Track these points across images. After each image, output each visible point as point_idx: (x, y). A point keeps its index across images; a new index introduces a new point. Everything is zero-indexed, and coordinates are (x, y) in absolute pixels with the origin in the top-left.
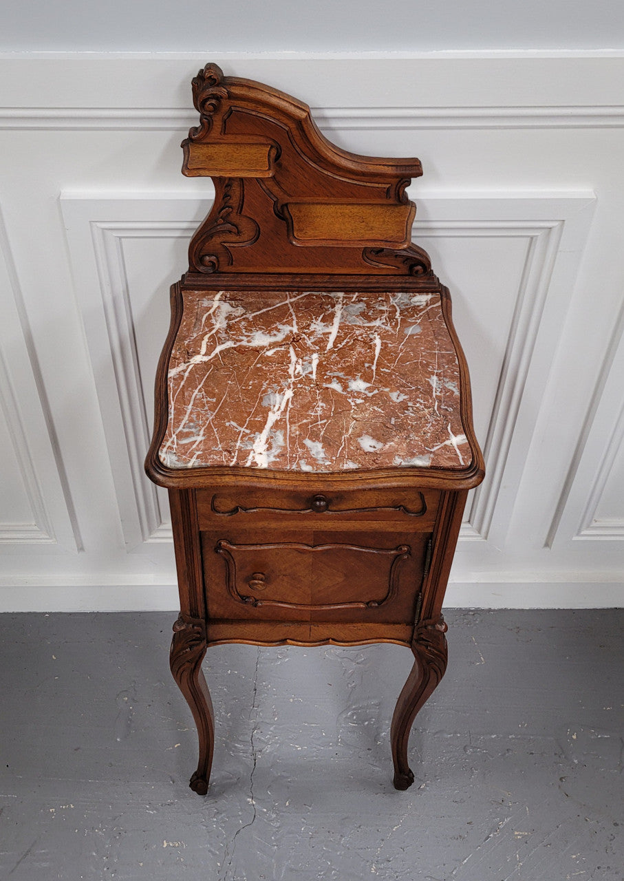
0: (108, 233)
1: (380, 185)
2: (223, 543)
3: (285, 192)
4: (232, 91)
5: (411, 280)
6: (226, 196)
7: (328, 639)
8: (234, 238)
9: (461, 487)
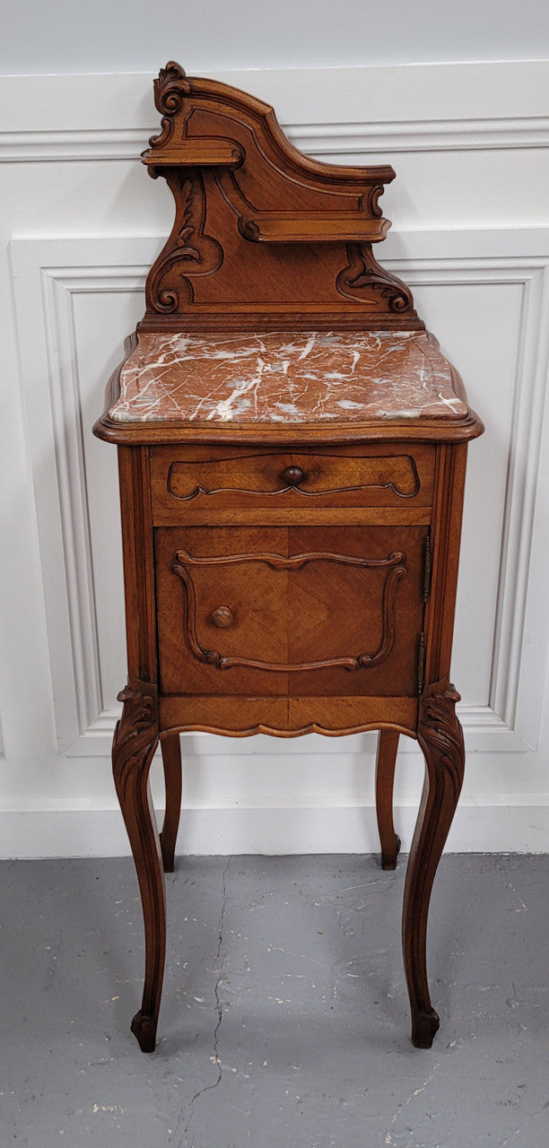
0: (58, 283)
1: (351, 195)
2: (182, 554)
3: (250, 205)
4: (195, 84)
5: (391, 318)
6: (186, 212)
7: (311, 724)
8: (194, 267)
9: (459, 436)
